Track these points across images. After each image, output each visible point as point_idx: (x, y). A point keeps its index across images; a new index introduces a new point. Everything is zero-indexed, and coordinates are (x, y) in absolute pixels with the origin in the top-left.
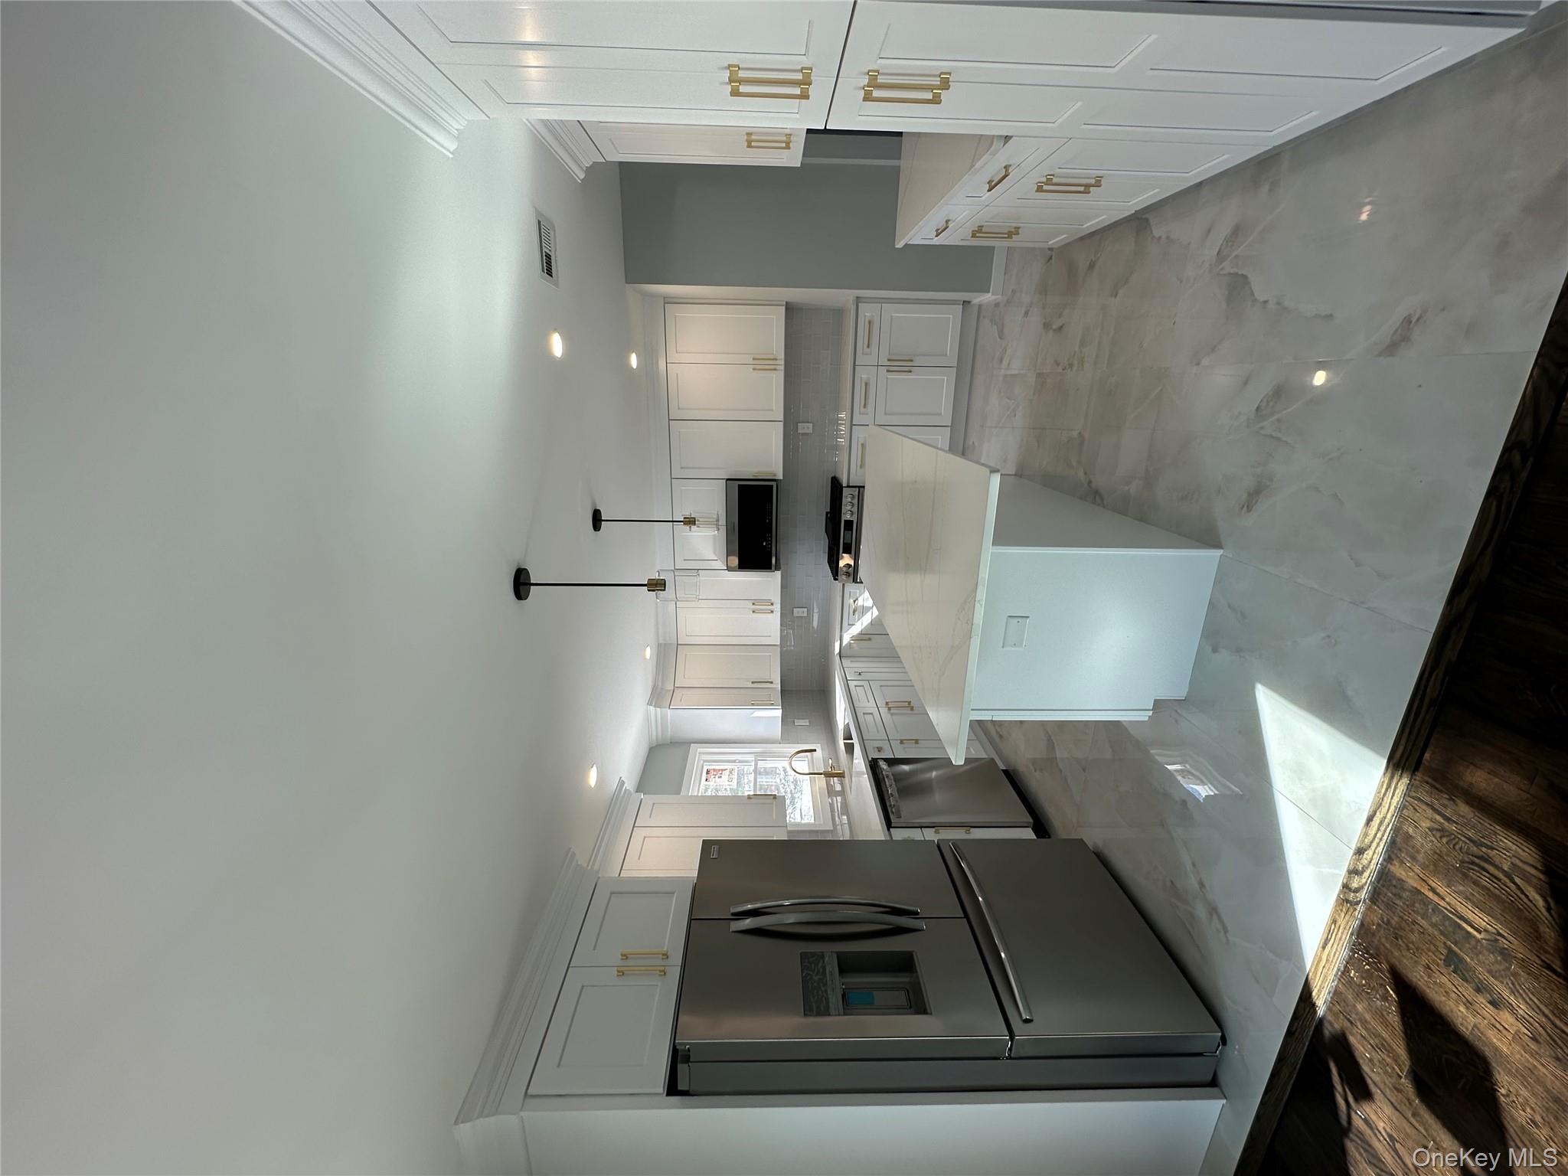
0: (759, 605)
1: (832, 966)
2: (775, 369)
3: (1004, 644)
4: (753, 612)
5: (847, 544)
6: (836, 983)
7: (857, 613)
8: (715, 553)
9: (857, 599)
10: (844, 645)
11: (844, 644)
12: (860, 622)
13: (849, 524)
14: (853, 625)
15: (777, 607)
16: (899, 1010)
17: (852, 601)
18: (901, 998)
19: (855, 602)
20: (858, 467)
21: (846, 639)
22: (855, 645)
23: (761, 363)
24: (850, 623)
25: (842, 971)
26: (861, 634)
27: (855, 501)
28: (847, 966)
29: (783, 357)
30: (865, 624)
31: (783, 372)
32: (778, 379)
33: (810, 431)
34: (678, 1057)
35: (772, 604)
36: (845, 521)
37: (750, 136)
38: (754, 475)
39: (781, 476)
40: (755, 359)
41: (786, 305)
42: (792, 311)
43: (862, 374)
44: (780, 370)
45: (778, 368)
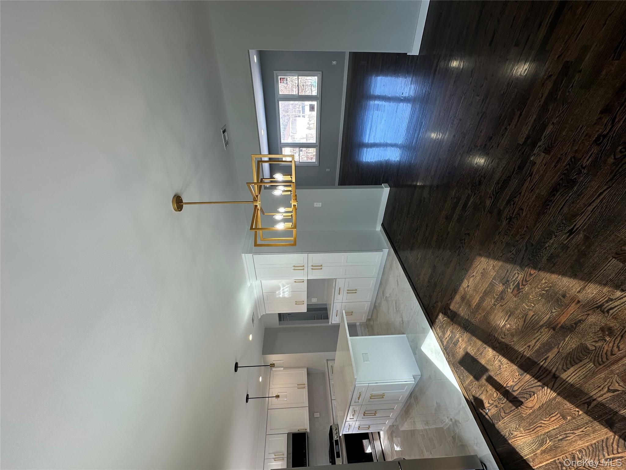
5: (337, 452)
13: (337, 442)
20: (336, 417)
23: (300, 386)
27: (337, 431)
29: (307, 384)
32: (305, 392)
33: (319, 416)
36: (335, 441)
37: (296, 302)
38: (298, 430)
39: (308, 430)
40: (298, 385)
41: (307, 368)
42: (309, 374)
43: (332, 382)
44: (306, 388)
45: (305, 387)
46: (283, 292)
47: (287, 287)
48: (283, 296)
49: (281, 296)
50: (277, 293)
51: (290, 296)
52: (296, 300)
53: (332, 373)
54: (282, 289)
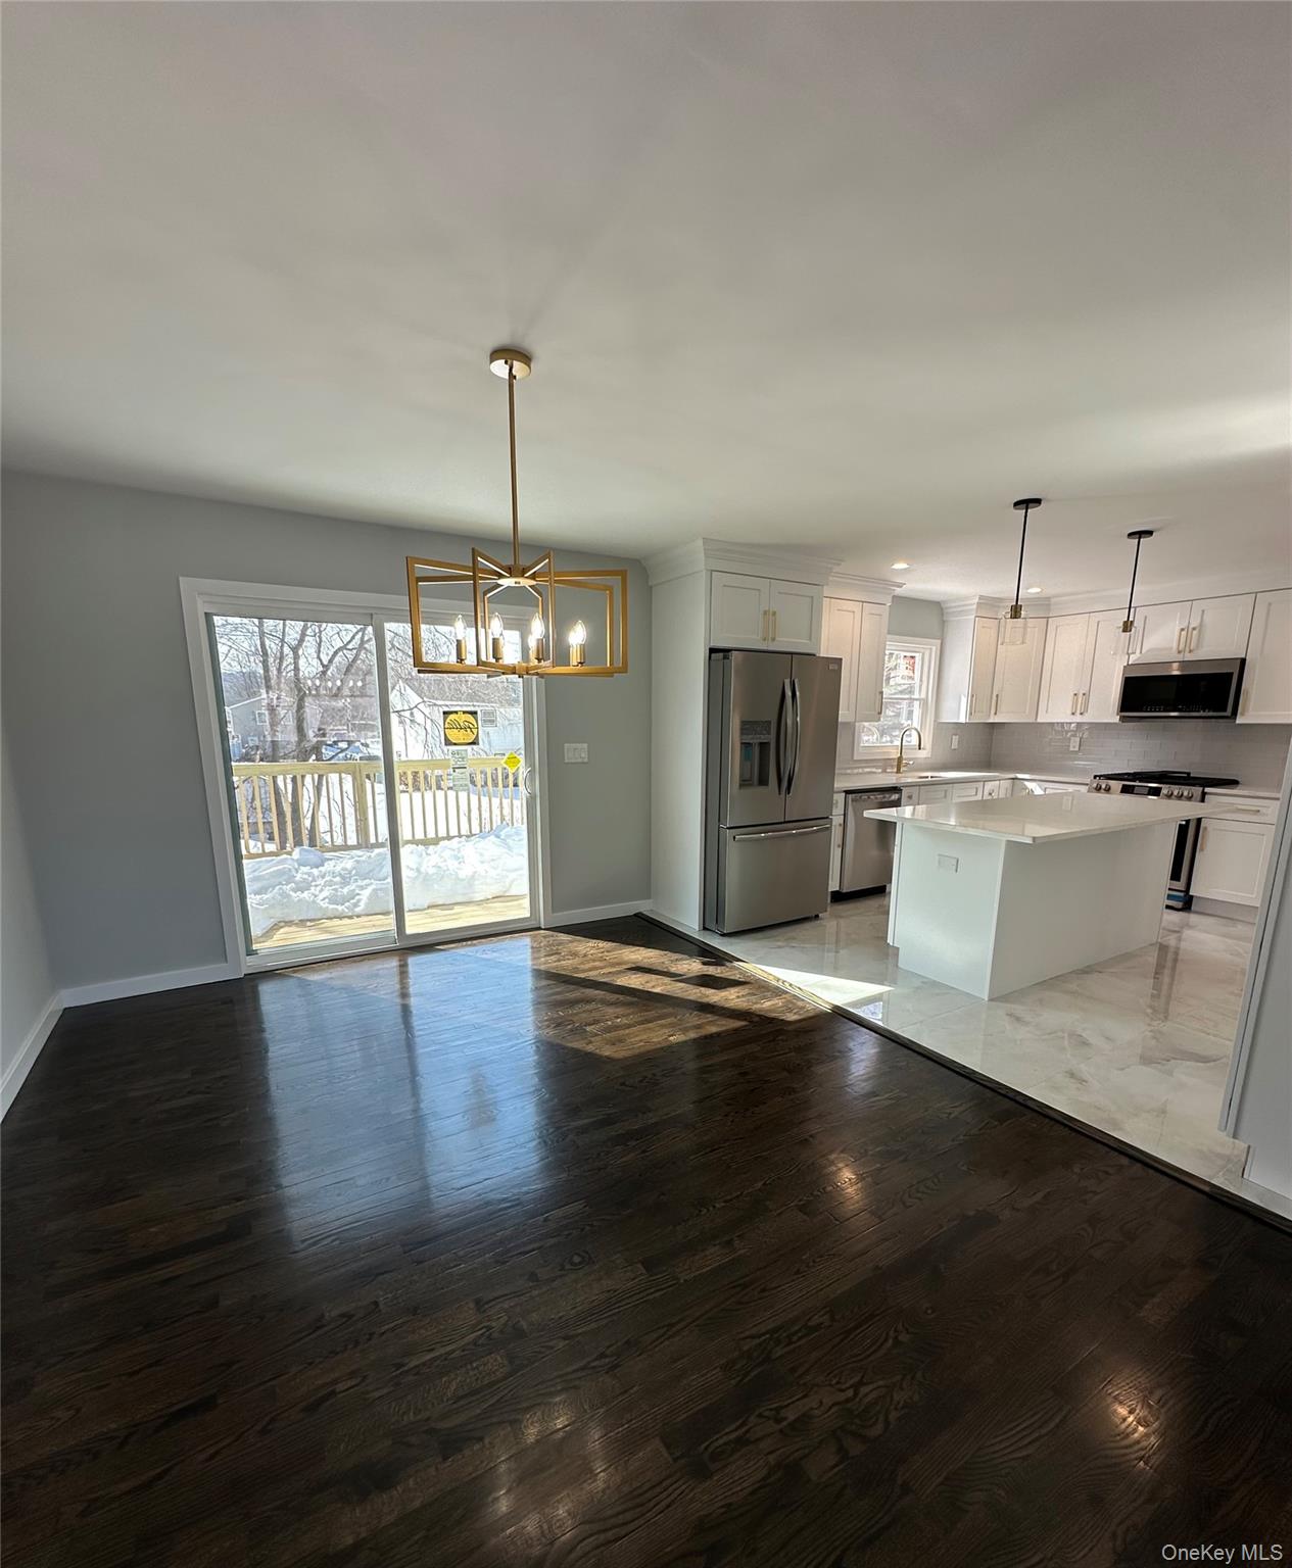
0: (1082, 700)
1: (764, 739)
4: (1074, 694)
5: (1134, 787)
6: (755, 740)
11: (1026, 783)
15: (1079, 719)
16: (741, 775)
18: (747, 776)
21: (1030, 785)
22: (1024, 793)
25: (761, 744)
28: (764, 746)
34: (725, 651)
35: (1082, 714)
36: (1160, 788)
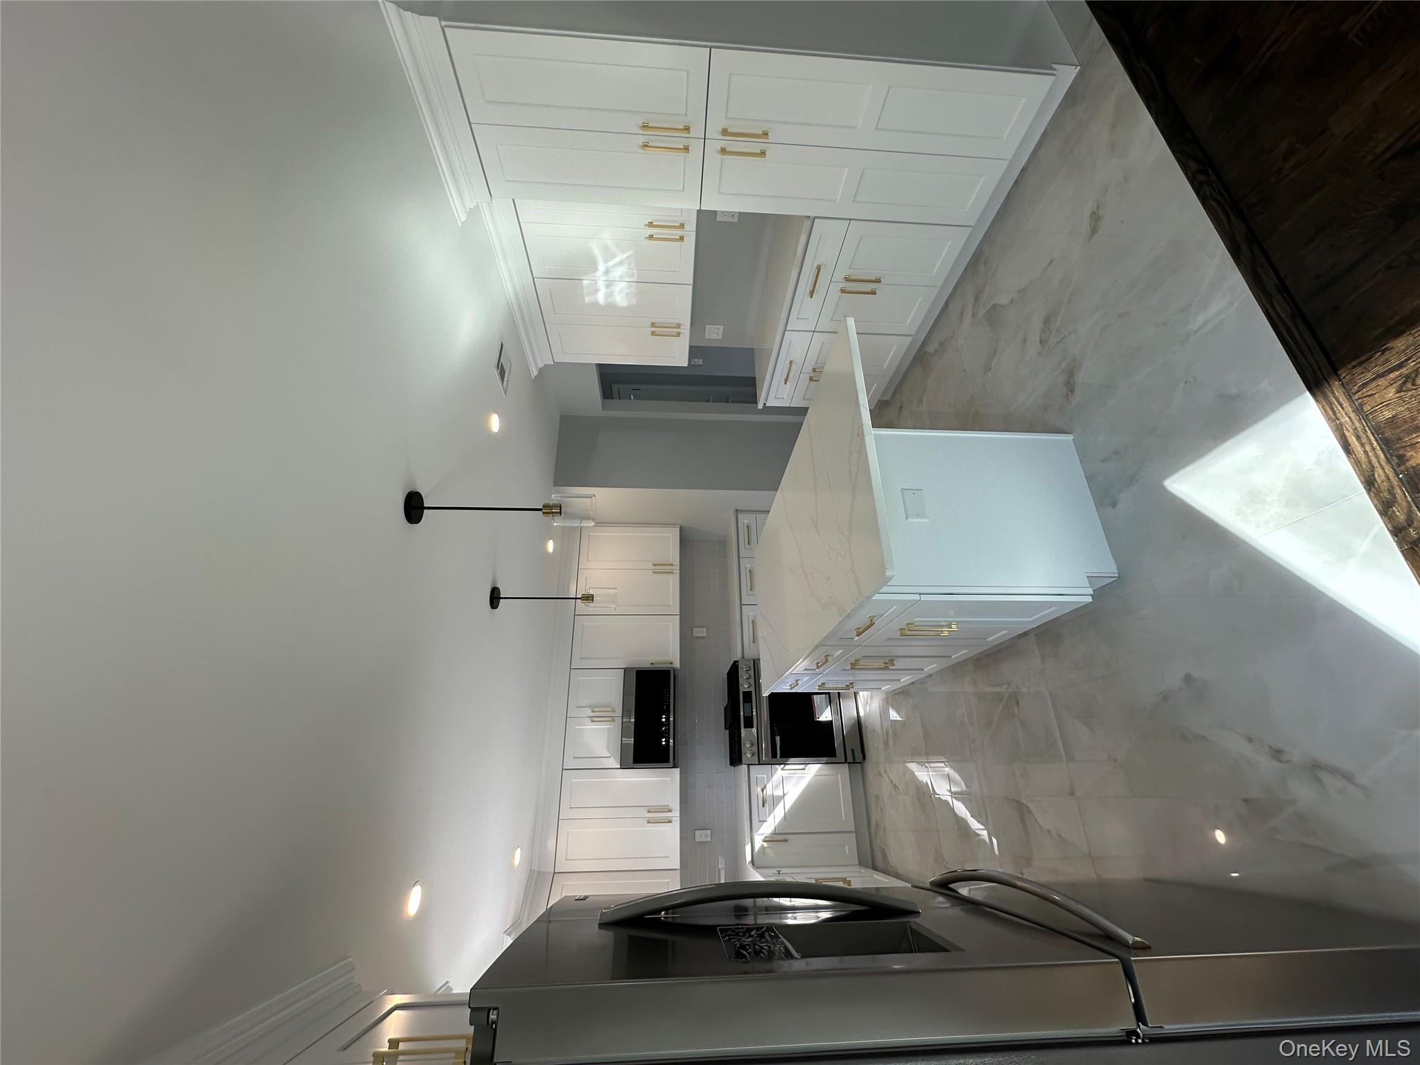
0: (656, 814)
2: (672, 572)
3: (906, 515)
4: (649, 822)
5: (747, 717)
7: (767, 805)
8: (608, 750)
9: (765, 787)
10: (756, 851)
11: (756, 849)
12: (772, 815)
13: (748, 696)
14: (764, 821)
15: (676, 815)
17: (759, 789)
19: (763, 790)
20: (751, 643)
21: (759, 842)
22: (768, 850)
23: (660, 568)
24: (761, 819)
26: (775, 833)
27: (752, 672)
29: (678, 563)
30: (778, 820)
31: (679, 575)
32: (674, 581)
33: (705, 635)
35: (670, 811)
36: (743, 692)
37: (653, 325)
38: (652, 664)
39: (677, 665)
40: (654, 565)
41: (680, 527)
42: (686, 540)
43: (746, 565)
44: (676, 573)
45: (674, 571)
46: (609, 284)
47: (621, 263)
48: (610, 300)
49: (601, 298)
50: (585, 282)
51: (634, 302)
52: (653, 320)
53: (749, 544)
54: (602, 267)
